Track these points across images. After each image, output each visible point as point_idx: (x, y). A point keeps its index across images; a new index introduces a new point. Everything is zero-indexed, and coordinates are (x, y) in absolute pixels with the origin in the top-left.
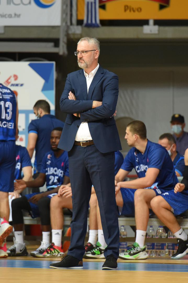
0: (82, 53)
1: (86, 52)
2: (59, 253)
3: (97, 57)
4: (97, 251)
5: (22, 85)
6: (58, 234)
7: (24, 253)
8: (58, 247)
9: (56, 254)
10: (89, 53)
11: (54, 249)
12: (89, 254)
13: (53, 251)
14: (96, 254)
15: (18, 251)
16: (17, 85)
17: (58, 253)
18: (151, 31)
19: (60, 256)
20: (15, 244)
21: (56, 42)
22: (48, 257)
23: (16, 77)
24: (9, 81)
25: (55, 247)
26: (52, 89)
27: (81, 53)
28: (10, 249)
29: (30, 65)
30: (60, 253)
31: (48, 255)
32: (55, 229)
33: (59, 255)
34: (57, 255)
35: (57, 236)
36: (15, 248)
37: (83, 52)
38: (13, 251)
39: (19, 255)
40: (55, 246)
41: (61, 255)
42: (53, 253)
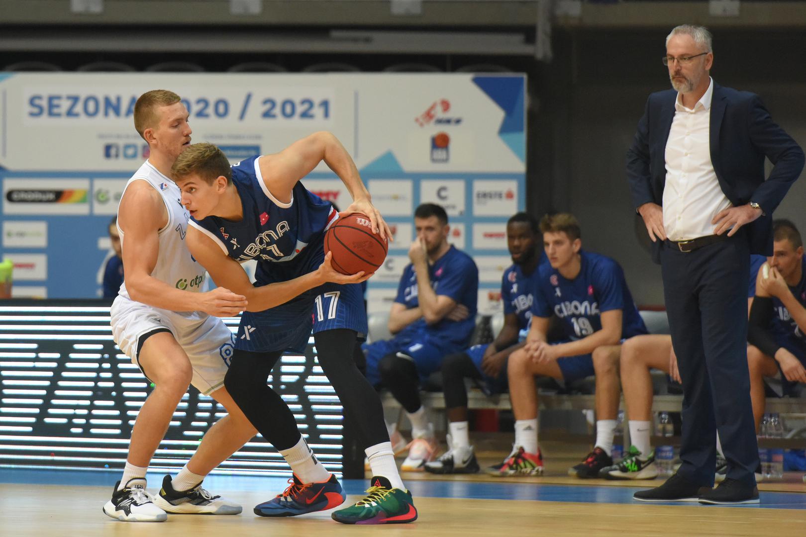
0: (681, 61)
1: (691, 58)
2: (534, 468)
3: (708, 67)
4: (632, 465)
5: (458, 121)
6: (529, 428)
7: (471, 467)
8: (532, 456)
9: (529, 469)
10: (695, 61)
11: (524, 460)
12: (615, 470)
13: (522, 464)
14: (630, 470)
15: (458, 462)
16: (448, 121)
17: (532, 468)
18: (725, 10)
19: (537, 474)
20: (451, 449)
21: (529, 33)
22: (511, 476)
23: (446, 105)
24: (433, 112)
25: (527, 457)
26: (521, 130)
27: (678, 61)
28: (442, 458)
29: (476, 81)
30: (536, 469)
31: (512, 472)
32: (522, 419)
33: (534, 473)
34: (531, 472)
35: (528, 432)
36: (452, 457)
37: (682, 57)
38: (449, 463)
39: (460, 471)
40: (525, 454)
41: (537, 471)
42: (521, 468)
